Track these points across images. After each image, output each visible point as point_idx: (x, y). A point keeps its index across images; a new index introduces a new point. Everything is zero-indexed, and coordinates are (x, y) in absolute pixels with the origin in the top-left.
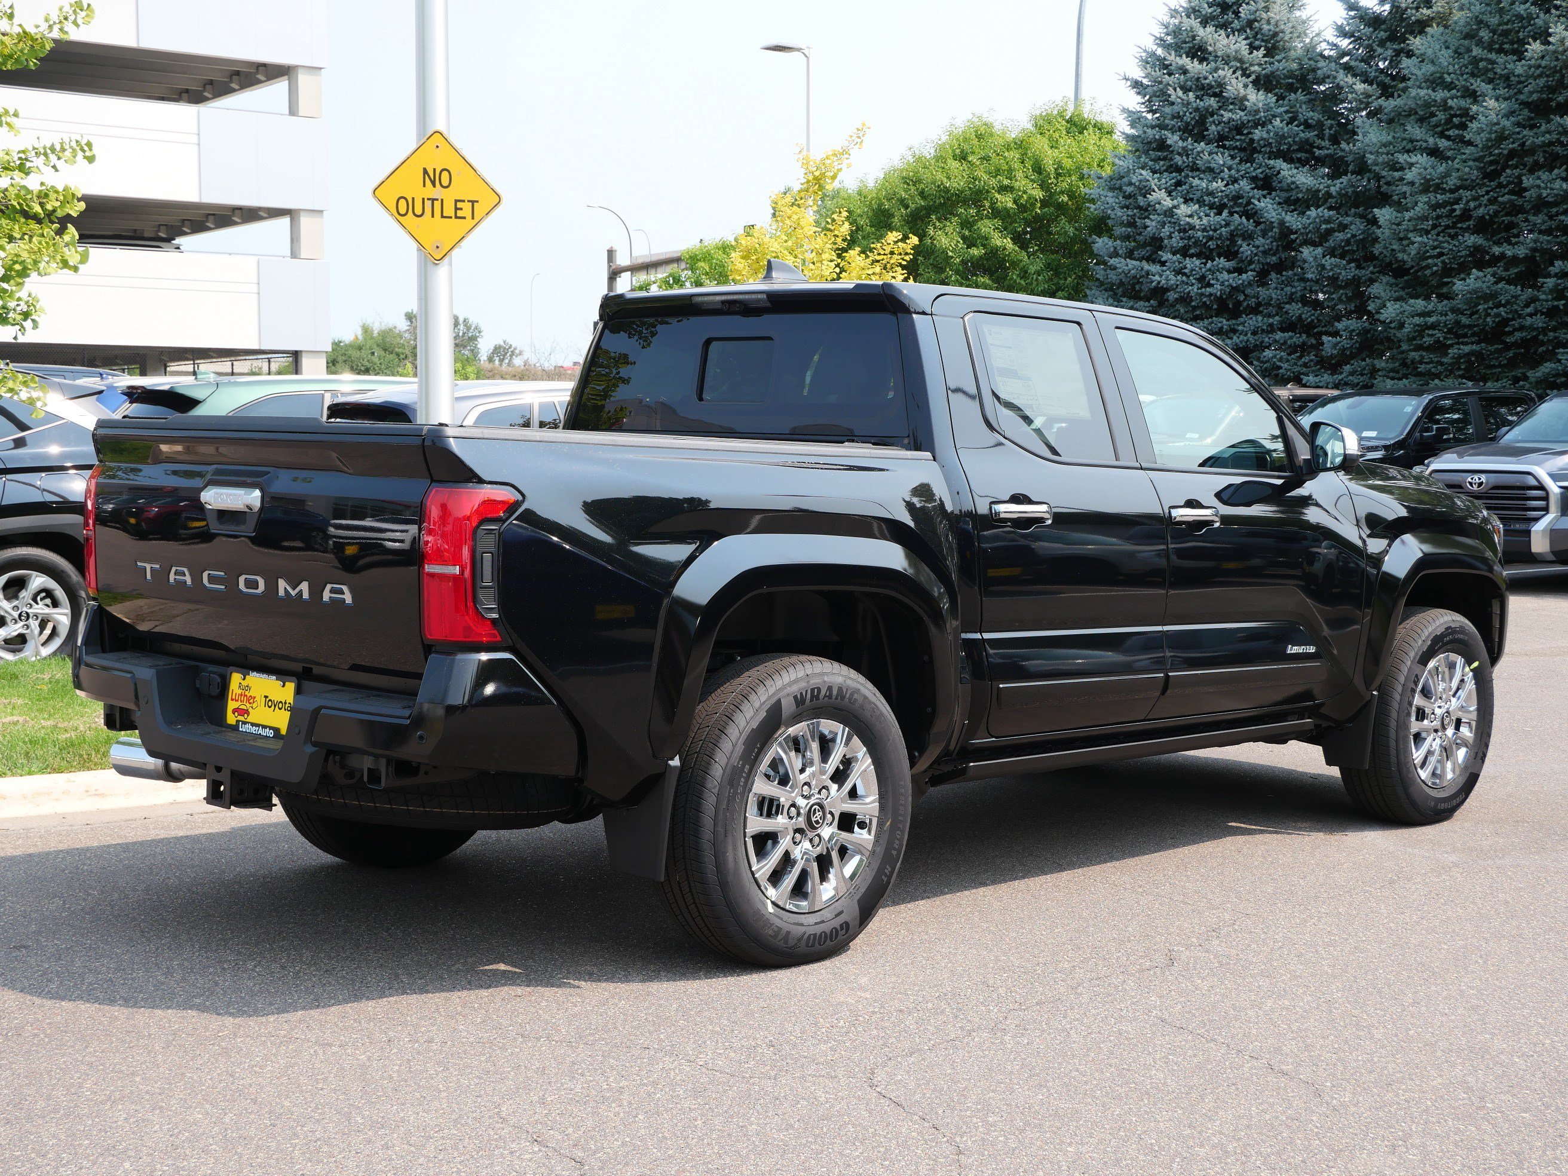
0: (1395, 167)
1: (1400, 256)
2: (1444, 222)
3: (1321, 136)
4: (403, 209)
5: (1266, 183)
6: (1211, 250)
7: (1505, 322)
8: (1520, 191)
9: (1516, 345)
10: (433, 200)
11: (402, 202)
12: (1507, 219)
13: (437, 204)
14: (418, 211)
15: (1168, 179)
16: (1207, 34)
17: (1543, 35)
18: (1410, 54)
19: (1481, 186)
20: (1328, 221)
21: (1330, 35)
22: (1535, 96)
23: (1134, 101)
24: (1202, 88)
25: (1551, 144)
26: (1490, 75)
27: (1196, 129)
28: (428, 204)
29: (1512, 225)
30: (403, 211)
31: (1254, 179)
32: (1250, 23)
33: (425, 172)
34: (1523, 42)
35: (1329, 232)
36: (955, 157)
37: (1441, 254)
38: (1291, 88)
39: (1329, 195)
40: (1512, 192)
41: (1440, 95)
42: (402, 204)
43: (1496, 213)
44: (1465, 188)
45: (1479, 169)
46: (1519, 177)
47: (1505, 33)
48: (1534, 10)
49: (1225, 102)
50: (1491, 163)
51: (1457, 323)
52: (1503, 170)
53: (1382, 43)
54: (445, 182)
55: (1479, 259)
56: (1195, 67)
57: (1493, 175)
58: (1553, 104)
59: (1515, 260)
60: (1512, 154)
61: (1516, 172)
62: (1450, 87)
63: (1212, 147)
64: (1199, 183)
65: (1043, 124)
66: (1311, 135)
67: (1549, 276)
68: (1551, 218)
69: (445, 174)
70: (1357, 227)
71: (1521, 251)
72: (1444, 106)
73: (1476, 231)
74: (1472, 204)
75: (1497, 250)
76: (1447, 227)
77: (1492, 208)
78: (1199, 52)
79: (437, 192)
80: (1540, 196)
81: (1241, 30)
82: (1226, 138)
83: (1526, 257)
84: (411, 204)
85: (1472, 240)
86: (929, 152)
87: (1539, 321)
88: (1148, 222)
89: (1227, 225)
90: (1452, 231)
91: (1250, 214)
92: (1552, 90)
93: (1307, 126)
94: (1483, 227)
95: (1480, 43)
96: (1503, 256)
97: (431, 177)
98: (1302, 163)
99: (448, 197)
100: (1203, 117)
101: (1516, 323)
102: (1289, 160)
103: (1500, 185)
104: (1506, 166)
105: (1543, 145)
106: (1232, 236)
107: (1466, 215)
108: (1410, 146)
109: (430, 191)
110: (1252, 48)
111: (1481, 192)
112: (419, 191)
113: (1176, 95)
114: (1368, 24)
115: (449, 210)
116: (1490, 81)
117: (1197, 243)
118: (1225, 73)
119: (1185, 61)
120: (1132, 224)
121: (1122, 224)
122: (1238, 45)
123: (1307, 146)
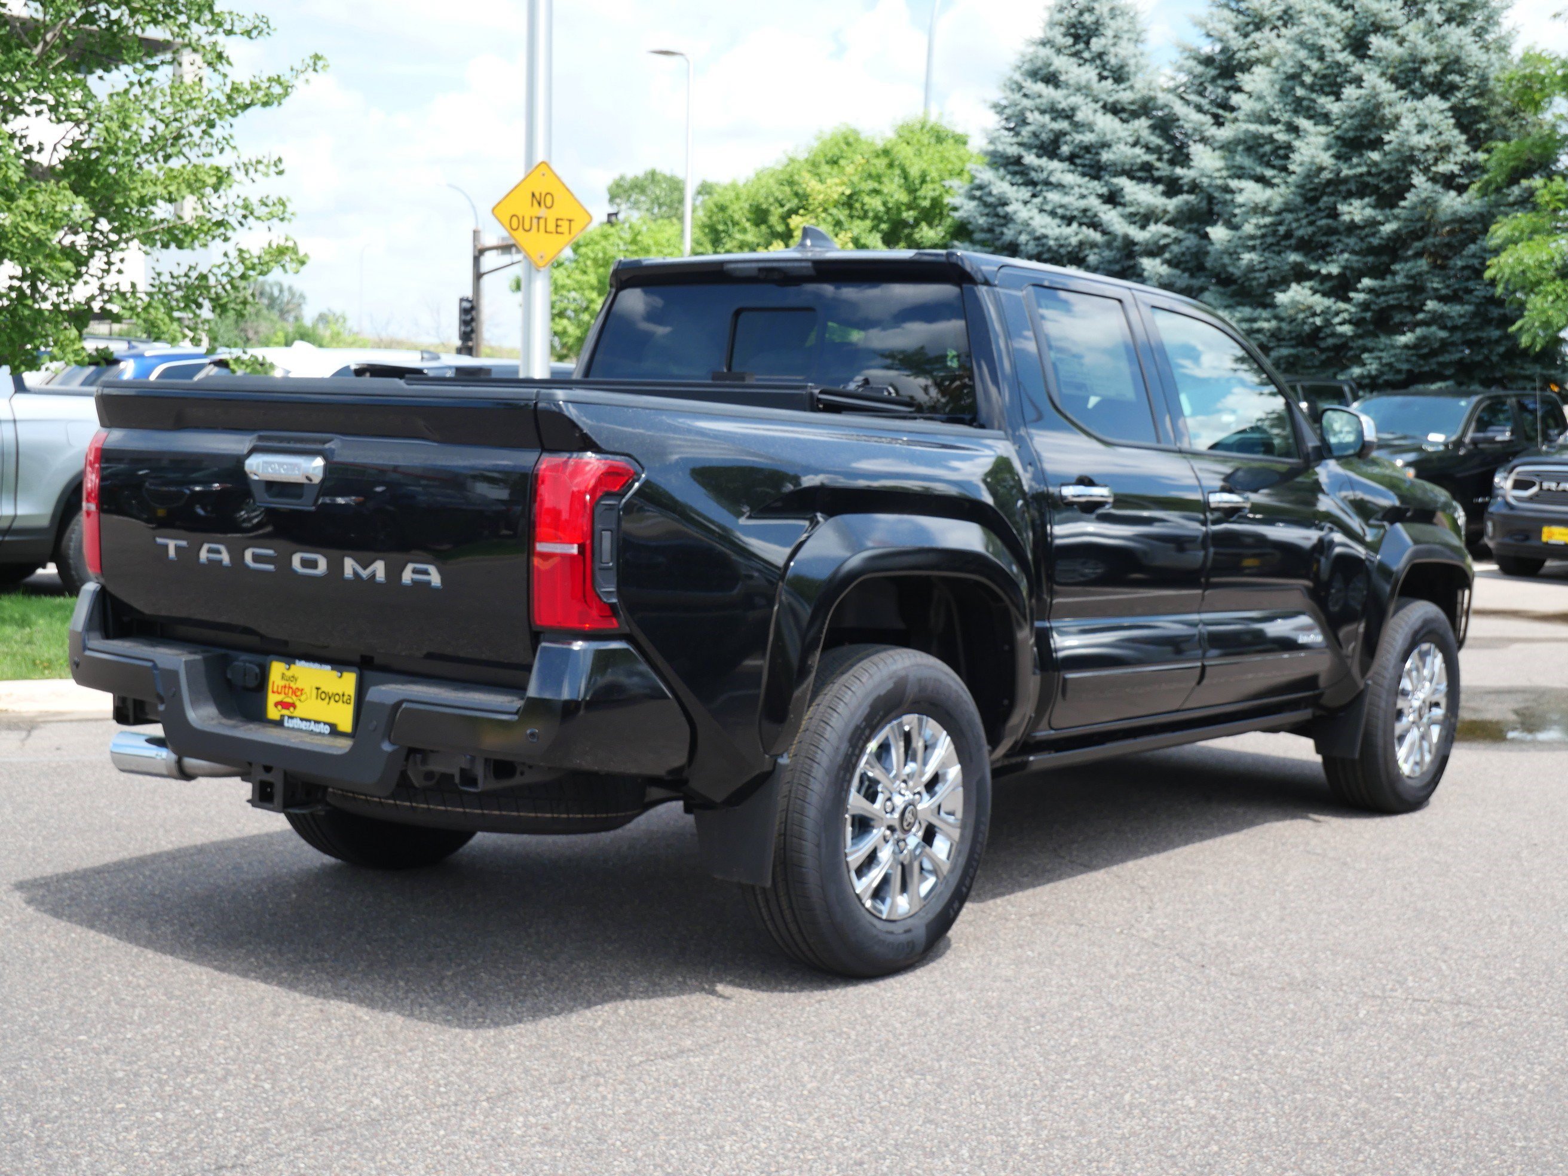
0: (1227, 190)
1: (1231, 269)
2: (1269, 240)
3: (1160, 159)
4: (515, 224)
5: (1112, 198)
6: (1062, 256)
7: (1318, 329)
8: (1334, 214)
9: (1327, 349)
10: (539, 218)
11: (515, 220)
12: (1324, 239)
13: (542, 222)
14: (527, 227)
15: (1025, 193)
16: (1062, 63)
17: (1358, 81)
18: (1238, 90)
19: (1303, 209)
20: (1166, 236)
21: (1169, 71)
22: (1351, 134)
23: (993, 121)
24: (1055, 112)
25: (1361, 175)
26: (1312, 113)
27: (1050, 148)
28: (535, 221)
29: (1328, 244)
30: (515, 225)
31: (1100, 196)
32: (1100, 55)
33: (533, 195)
34: (1341, 86)
35: (1166, 246)
36: (827, 163)
37: (1266, 268)
38: (1135, 115)
39: (1165, 212)
40: (1328, 216)
41: (1267, 129)
42: (515, 221)
43: (1314, 233)
44: (1290, 211)
45: (1301, 195)
46: (1335, 204)
47: (1324, 77)
48: (1351, 59)
49: (1077, 126)
50: (1311, 190)
51: (1279, 329)
52: (1321, 196)
53: (1213, 80)
54: (549, 204)
55: (1300, 275)
56: (1049, 92)
57: (1313, 201)
58: (1365, 140)
59: (1329, 276)
60: (1329, 182)
61: (1332, 199)
62: (1275, 122)
63: (1065, 165)
64: (1054, 197)
65: (907, 134)
66: (1151, 158)
67: (1356, 290)
68: (1362, 239)
69: (549, 198)
70: (1191, 241)
71: (1334, 269)
72: (1270, 139)
73: (1296, 249)
74: (1294, 225)
75: (1313, 267)
76: (1272, 244)
77: (1310, 230)
78: (1052, 79)
79: (542, 212)
80: (1352, 221)
81: (1093, 60)
82: (1078, 157)
83: (1340, 275)
84: (521, 221)
85: (1294, 257)
86: (802, 156)
87: (1347, 329)
88: (1005, 230)
89: (1077, 234)
90: (1276, 248)
91: (1095, 225)
92: (1365, 128)
93: (1148, 149)
94: (1304, 246)
95: (1303, 84)
96: (1318, 272)
97: (537, 199)
98: (1141, 180)
99: (551, 215)
100: (1058, 137)
101: (1328, 331)
102: (1132, 177)
103: (1319, 210)
104: (1323, 194)
105: (1355, 176)
106: (1081, 244)
107: (1288, 235)
108: (1239, 172)
109: (537, 211)
110: (1102, 78)
111: (1302, 215)
112: (528, 211)
113: (1033, 117)
114: (1200, 62)
115: (551, 227)
116: (1310, 117)
117: (1050, 249)
118: (1077, 100)
119: (1040, 87)
120: (990, 230)
121: (982, 230)
122: (1088, 74)
123: (1147, 167)
